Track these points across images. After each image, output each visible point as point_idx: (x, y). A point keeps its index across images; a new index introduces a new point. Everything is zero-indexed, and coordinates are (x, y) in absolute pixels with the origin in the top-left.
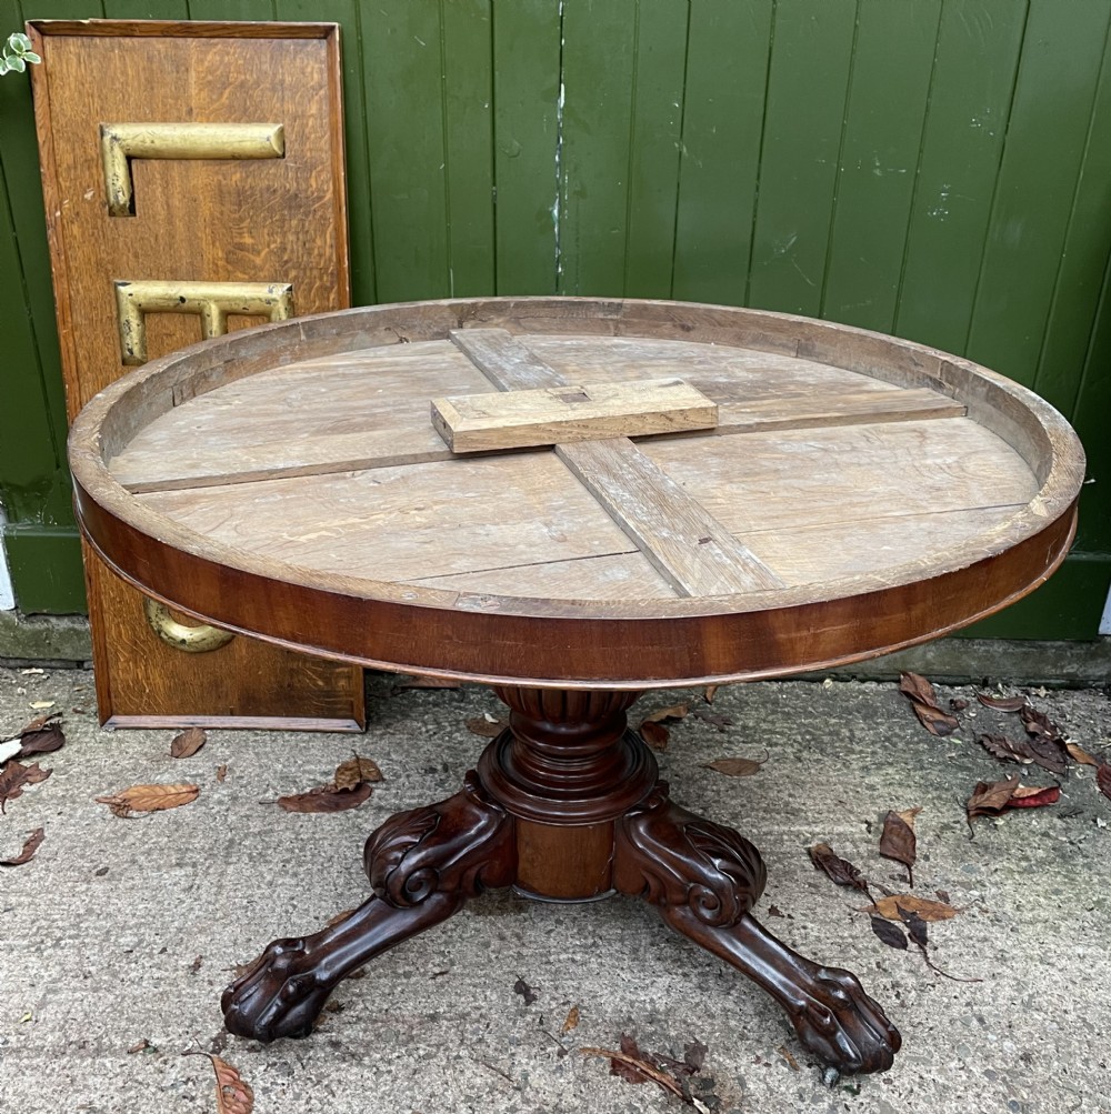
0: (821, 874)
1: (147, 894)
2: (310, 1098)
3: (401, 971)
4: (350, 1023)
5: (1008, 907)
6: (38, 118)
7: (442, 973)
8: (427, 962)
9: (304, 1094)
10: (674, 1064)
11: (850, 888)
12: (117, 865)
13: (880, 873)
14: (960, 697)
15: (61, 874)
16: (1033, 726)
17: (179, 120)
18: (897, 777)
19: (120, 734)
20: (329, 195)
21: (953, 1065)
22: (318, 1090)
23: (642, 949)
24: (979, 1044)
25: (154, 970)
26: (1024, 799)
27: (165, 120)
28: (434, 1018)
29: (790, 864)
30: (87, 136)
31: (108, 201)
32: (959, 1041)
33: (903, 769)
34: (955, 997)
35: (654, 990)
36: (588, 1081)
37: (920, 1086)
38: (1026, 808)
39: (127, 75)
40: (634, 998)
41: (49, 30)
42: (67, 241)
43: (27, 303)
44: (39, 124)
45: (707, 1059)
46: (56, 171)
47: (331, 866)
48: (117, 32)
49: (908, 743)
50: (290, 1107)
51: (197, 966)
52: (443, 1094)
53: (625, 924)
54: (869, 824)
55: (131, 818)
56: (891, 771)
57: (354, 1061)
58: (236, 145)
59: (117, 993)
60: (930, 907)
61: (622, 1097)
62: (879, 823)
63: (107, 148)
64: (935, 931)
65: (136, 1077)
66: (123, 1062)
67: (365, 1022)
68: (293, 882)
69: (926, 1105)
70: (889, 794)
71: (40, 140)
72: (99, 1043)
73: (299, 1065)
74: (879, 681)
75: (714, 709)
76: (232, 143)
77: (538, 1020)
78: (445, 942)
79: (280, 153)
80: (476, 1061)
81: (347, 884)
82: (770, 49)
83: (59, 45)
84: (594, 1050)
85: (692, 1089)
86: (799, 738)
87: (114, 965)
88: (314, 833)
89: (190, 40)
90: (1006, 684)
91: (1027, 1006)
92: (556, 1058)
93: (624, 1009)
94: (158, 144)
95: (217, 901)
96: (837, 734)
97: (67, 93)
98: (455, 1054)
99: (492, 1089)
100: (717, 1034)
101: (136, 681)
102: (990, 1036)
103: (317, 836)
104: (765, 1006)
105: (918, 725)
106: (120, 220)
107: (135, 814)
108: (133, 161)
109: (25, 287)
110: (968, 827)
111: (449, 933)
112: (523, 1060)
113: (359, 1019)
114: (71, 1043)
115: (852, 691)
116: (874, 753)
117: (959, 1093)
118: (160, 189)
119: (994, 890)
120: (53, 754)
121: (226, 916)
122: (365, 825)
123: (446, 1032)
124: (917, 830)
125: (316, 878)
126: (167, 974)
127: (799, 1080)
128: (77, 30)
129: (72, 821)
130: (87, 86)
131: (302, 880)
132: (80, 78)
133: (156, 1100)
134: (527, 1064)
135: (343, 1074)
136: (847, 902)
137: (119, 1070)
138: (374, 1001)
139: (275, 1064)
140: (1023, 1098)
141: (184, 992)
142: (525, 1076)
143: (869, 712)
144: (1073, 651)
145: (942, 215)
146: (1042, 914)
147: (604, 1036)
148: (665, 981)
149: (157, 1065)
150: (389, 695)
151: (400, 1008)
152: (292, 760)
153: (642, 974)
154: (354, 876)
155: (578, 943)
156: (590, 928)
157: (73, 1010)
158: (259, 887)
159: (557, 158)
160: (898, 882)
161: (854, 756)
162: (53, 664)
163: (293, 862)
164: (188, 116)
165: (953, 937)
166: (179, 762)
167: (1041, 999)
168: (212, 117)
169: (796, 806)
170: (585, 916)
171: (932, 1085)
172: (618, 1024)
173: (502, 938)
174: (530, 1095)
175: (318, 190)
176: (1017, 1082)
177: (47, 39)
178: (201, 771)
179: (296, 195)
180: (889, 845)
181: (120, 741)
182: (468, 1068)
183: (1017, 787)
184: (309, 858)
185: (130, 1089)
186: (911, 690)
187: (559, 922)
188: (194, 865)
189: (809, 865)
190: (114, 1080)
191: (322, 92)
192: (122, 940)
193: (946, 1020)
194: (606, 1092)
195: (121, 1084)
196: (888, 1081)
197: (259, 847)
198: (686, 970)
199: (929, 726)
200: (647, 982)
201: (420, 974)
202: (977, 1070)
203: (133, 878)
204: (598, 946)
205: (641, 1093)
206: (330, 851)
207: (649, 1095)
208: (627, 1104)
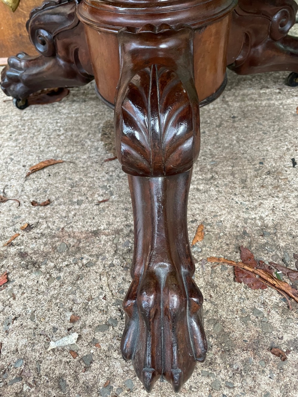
3: (75, 200)
4: (35, 238)
7: (104, 201)
8: (94, 194)
10: (288, 272)
23: (248, 180)
28: (96, 233)
35: (262, 210)
40: (246, 216)
47: (39, 134)
52: (98, 297)
53: (233, 163)
57: (34, 269)
61: (247, 302)
67: (46, 237)
68: (14, 144)
78: (108, 180)
81: (47, 144)
84: (219, 259)
88: (32, 116)
93: (240, 225)
98: (110, 263)
103: (33, 118)
111: (111, 174)
113: (42, 235)
123: (104, 245)
125: (28, 142)
131: (20, 143)
135: (24, 279)
138: (54, 222)
147: (225, 247)
148: (269, 203)
151: (72, 227)
153: (251, 198)
154: (52, 140)
155: (200, 177)
156: (209, 167)
163: (17, 133)
170: (204, 159)
172: (236, 237)
182: (119, 275)
184: (26, 130)
194: (232, 297)
198: (285, 194)
200: (255, 204)
201: (89, 201)
204: (215, 179)
205: (262, 298)
206: (40, 126)
207: (270, 300)
208: (251, 309)
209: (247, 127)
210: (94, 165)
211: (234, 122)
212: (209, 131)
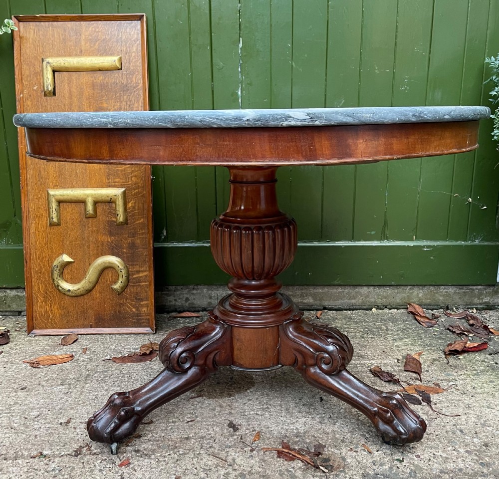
0: (376, 378)
1: (46, 396)
2: (124, 473)
3: (171, 421)
4: (145, 442)
5: (469, 388)
6: (15, 55)
7: (191, 421)
8: (184, 417)
9: (120, 471)
10: (309, 453)
11: (392, 383)
12: (31, 385)
13: (405, 377)
14: (436, 314)
15: (3, 390)
16: (471, 322)
17: (76, 55)
18: (410, 342)
19: (37, 338)
20: (141, 85)
21: (449, 449)
22: (128, 469)
23: (291, 409)
24: (461, 440)
25: (47, 424)
26: (471, 348)
27: (70, 55)
28: (187, 439)
29: (362, 375)
30: (36, 63)
31: (44, 89)
32: (451, 440)
33: (413, 340)
34: (447, 423)
35: (297, 424)
36: (266, 461)
37: (434, 458)
38: (472, 352)
39: (55, 37)
40: (287, 428)
41: (22, 19)
42: (25, 107)
43: (5, 140)
44: (15, 58)
45: (326, 450)
46: (22, 78)
47: (137, 383)
48: (51, 19)
49: (413, 331)
50: (113, 477)
51: (68, 422)
52: (192, 468)
53: (282, 399)
54: (398, 360)
55: (39, 368)
56: (406, 340)
57: (147, 457)
58: (101, 64)
59: (27, 434)
60: (431, 389)
61: (283, 467)
62: (403, 359)
63: (45, 67)
64: (434, 398)
65: (34, 467)
66: (28, 461)
67: (152, 441)
68: (118, 389)
69: (438, 465)
70: (407, 349)
71: (15, 65)
72: (16, 454)
73: (118, 459)
74: (398, 309)
75: (321, 321)
76: (99, 63)
77: (240, 438)
78: (193, 409)
79: (120, 67)
80: (209, 455)
82: (328, 21)
83: (26, 26)
84: (269, 449)
85: (318, 463)
86: (362, 330)
87: (27, 423)
89: (82, 22)
90: (457, 308)
91: (484, 425)
92: (249, 452)
93: (283, 432)
94: (67, 65)
95: (80, 397)
96: (380, 328)
97: (28, 45)
98: (198, 452)
99: (217, 466)
100: (330, 441)
101: (46, 312)
102: (466, 437)
103: (130, 372)
104: (354, 429)
105: (418, 324)
106: (48, 98)
107: (41, 367)
108: (55, 73)
109: (5, 132)
110: (446, 360)
111: (195, 406)
112: (232, 454)
113: (149, 440)
114: (2, 455)
115: (386, 312)
116: (398, 334)
117: (454, 460)
118: (67, 84)
119: (461, 382)
120: (4, 346)
121: (84, 403)
122: (154, 367)
123: (193, 444)
124: (421, 361)
125: (130, 387)
126: (53, 426)
127: (373, 457)
128: (34, 19)
129: (11, 370)
130: (37, 42)
131: (123, 388)
132: (34, 39)
133: (44, 476)
134: (235, 455)
135: (141, 462)
136: (390, 388)
137: (25, 465)
138: (157, 433)
139: (106, 460)
140: (486, 461)
141: (61, 433)
142: (234, 460)
143: (394, 320)
144: (487, 291)
145: (406, 89)
146: (486, 390)
147: (273, 443)
148: (303, 420)
149: (45, 462)
150: (167, 320)
151: (170, 435)
152: (120, 345)
153: (291, 418)
155: (259, 407)
156: (265, 401)
157: (4, 442)
158: (101, 391)
159: (239, 70)
160: (414, 380)
161: (389, 336)
162: (7, 314)
163: (119, 382)
164: (81, 53)
165: (443, 400)
166: (65, 347)
167: (490, 422)
168: (90, 54)
169: (363, 354)
170: (262, 397)
171: (440, 457)
172: (280, 438)
173: (221, 406)
174: (237, 467)
175: (136, 83)
176: (483, 455)
177: (21, 23)
178: (75, 350)
179: (126, 85)
180: (408, 367)
181: (36, 340)
182: (205, 458)
183: (466, 343)
184: (126, 380)
185: (31, 472)
186: (413, 310)
187: (249, 400)
188: (69, 384)
189: (371, 375)
190: (23, 469)
191: (138, 42)
192: (31, 414)
193: (444, 432)
194: (275, 465)
195: (26, 470)
196: (418, 456)
197: (102, 377)
198: (313, 416)
199: (423, 324)
200: (294, 421)
202: (462, 450)
203: (38, 390)
204: (269, 408)
205: (293, 465)
206: (137, 377)
207: (297, 466)
208: (286, 470)
209: (293, 379)
210: (182, 400)
211: (284, 376)
212: (266, 381)
